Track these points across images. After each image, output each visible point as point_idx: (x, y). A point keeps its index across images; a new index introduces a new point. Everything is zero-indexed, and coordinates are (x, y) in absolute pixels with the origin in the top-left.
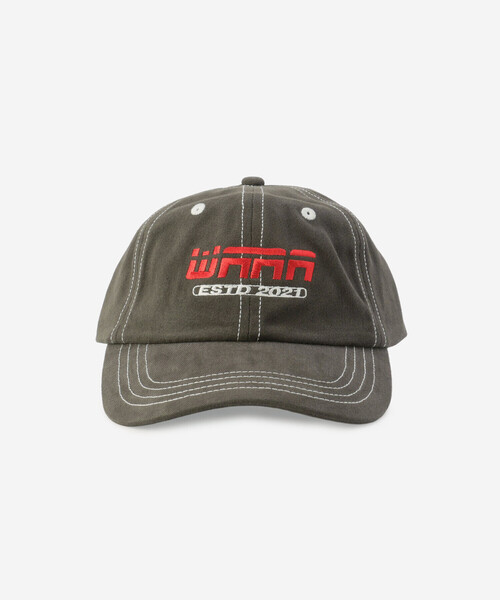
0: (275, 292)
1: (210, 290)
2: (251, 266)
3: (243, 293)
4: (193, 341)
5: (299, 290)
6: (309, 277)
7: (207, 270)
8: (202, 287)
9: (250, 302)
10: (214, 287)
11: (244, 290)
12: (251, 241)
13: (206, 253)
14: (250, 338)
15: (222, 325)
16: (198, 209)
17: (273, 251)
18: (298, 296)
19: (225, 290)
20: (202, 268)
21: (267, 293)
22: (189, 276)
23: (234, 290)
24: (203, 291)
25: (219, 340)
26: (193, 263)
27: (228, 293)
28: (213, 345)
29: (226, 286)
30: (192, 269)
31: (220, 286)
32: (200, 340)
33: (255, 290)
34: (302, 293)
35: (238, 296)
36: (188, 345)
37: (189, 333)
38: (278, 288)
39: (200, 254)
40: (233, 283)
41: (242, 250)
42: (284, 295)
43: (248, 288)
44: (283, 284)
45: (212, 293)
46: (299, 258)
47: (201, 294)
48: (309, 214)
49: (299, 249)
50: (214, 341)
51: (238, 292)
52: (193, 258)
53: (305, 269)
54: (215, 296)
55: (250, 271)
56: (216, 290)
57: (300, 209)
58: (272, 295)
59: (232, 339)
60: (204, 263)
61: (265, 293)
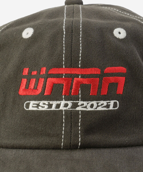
0: (92, 106)
1: (38, 105)
2: (72, 85)
3: (65, 108)
4: (25, 148)
5: (112, 103)
6: (120, 90)
7: (35, 88)
8: (32, 103)
9: (72, 115)
10: (41, 103)
11: (66, 105)
12: (72, 63)
13: (35, 73)
14: (72, 147)
15: (49, 135)
16: (28, 33)
17: (89, 71)
18: (111, 108)
19: (50, 106)
20: (32, 86)
21: (86, 107)
22: (21, 92)
23: (58, 106)
24: (32, 106)
25: (47, 148)
26: (24, 81)
27: (53, 108)
28: (42, 153)
29: (51, 102)
30: (23, 87)
31: (46, 102)
32: (31, 148)
33: (75, 105)
34: (115, 105)
35: (61, 111)
36: (21, 152)
37: (22, 142)
38: (95, 103)
39: (30, 73)
40: (57, 100)
41: (64, 71)
42: (100, 109)
43: (70, 103)
44: (98, 99)
45: (40, 109)
46: (112, 75)
47: (31, 108)
48: (120, 33)
49: (112, 66)
50: (42, 149)
51: (62, 108)
52: (24, 77)
53: (117, 84)
54: (42, 111)
55: (71, 89)
56: (43, 106)
57: (112, 31)
58: (89, 109)
59: (57, 148)
60: (33, 81)
61: (84, 107)
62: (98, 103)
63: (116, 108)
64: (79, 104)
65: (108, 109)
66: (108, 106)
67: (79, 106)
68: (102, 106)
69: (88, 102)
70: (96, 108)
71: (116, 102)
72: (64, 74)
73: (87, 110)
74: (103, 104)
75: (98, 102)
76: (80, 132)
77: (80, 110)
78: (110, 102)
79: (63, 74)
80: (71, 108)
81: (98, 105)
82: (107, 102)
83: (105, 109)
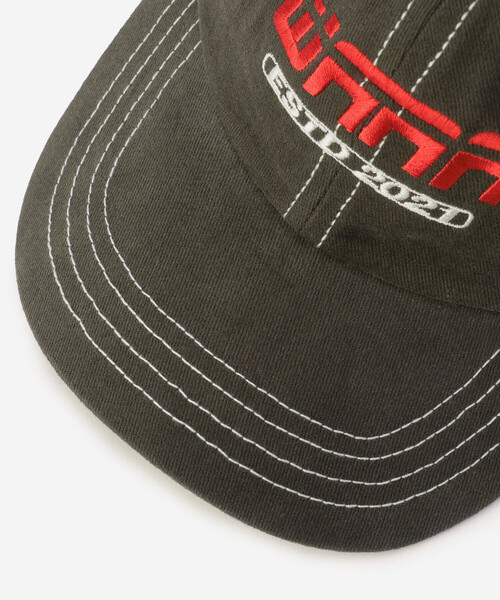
1: (284, 91)
2: (370, 115)
8: (278, 70)
11: (335, 148)
18: (444, 221)
19: (303, 119)
29: (308, 113)
33: (355, 164)
34: (459, 219)
38: (405, 188)
45: (284, 102)
47: (271, 79)
53: (494, 179)
56: (292, 104)
58: (385, 193)
61: (374, 182)
62: (412, 194)
63: (457, 226)
64: (364, 168)
65: (433, 219)
66: (437, 213)
67: (362, 171)
68: (421, 205)
69: (389, 177)
70: (402, 202)
71: (467, 216)
72: (366, 80)
73: (378, 191)
74: (426, 203)
75: (414, 192)
76: (333, 223)
77: (362, 182)
78: (447, 208)
79: (364, 76)
80: (342, 161)
81: (410, 198)
82: (441, 203)
83: (427, 215)
